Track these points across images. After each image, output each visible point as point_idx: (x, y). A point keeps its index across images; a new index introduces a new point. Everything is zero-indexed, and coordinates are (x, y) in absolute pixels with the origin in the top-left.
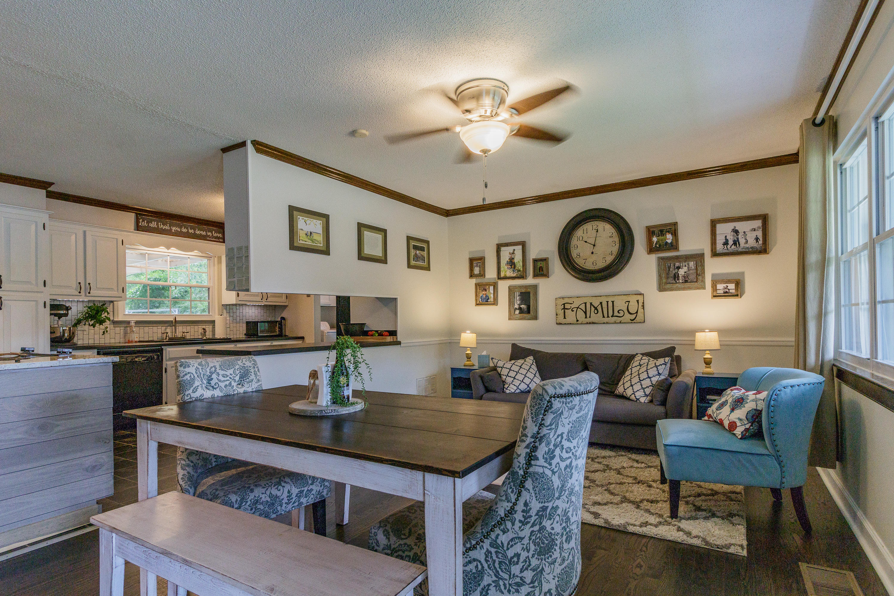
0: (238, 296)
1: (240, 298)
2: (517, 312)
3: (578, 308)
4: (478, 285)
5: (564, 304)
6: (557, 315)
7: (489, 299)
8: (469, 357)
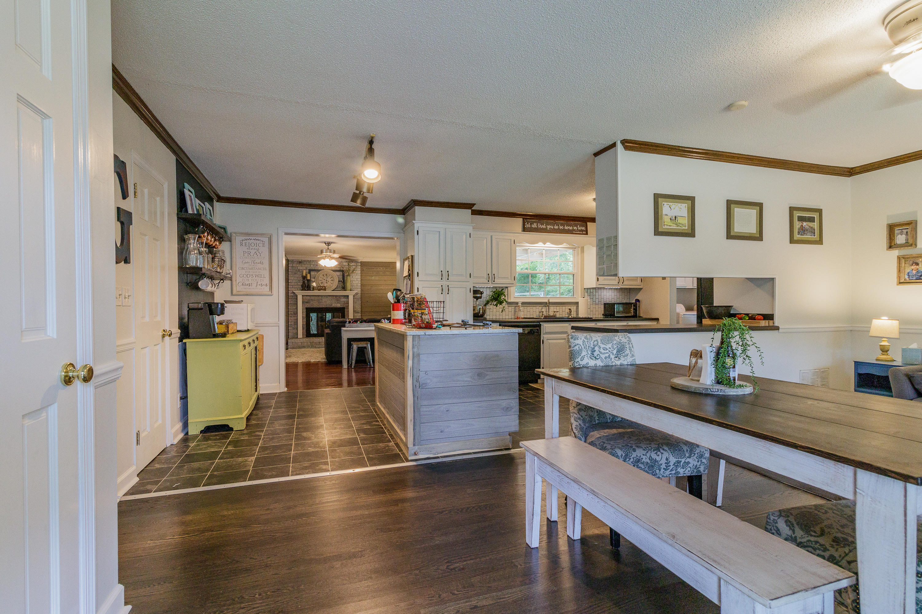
0: (598, 281)
1: (599, 282)
4: (903, 258)
8: (884, 350)
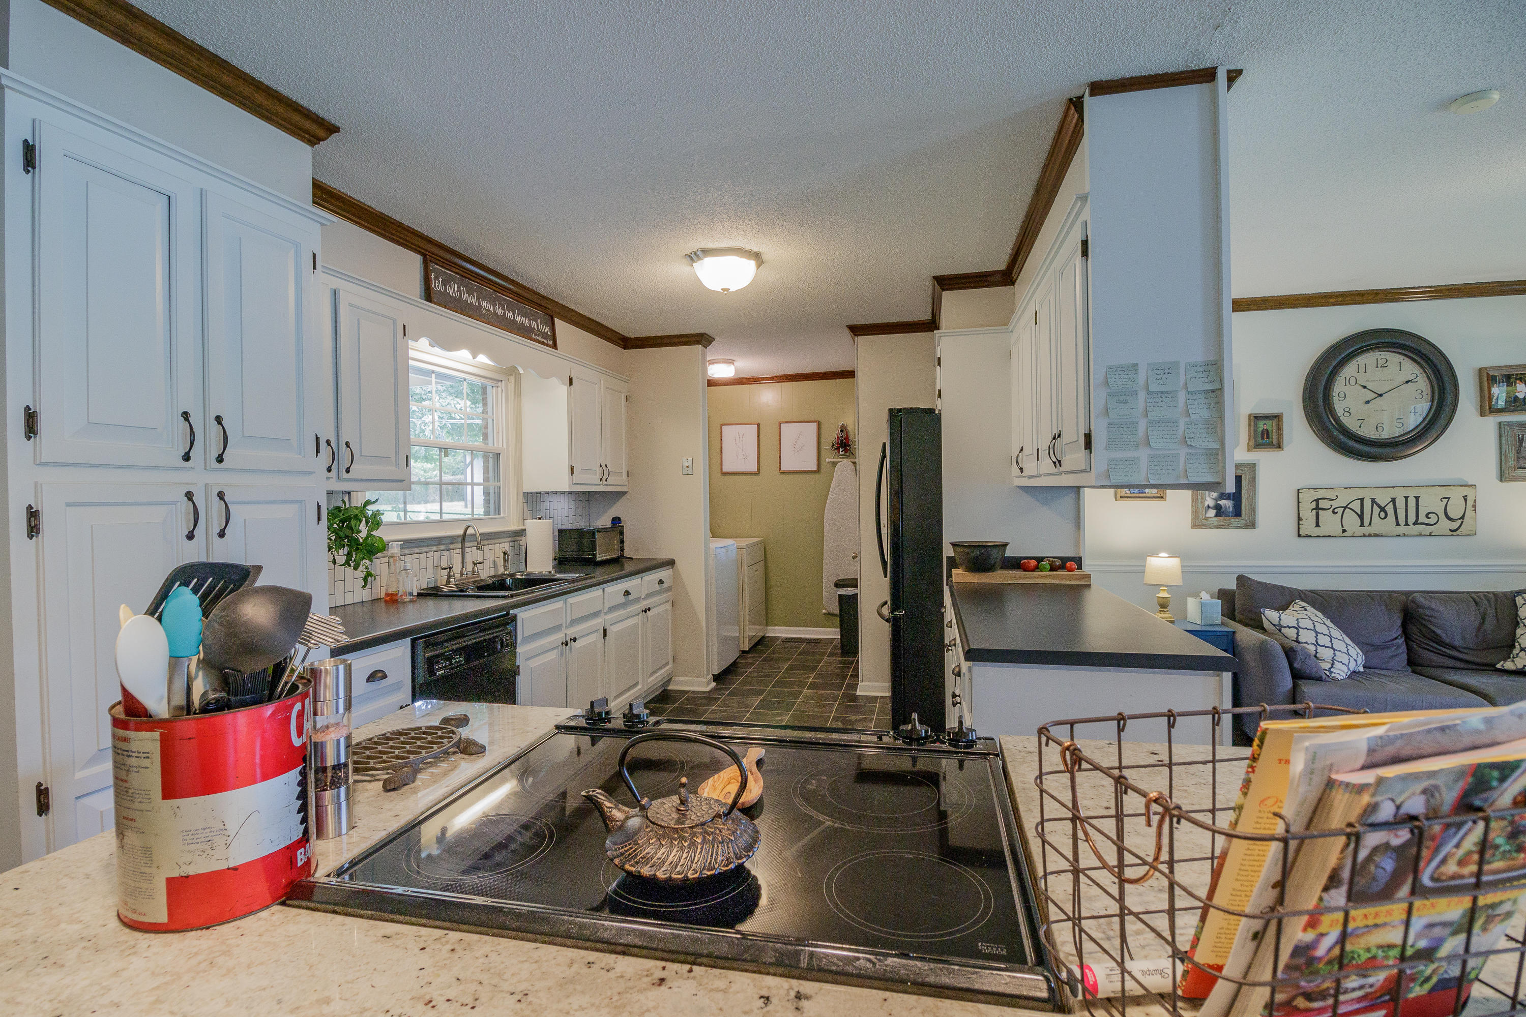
1: (575, 478)
2: (1212, 513)
3: (1345, 508)
5: (1317, 501)
6: (1301, 519)
8: (1163, 604)
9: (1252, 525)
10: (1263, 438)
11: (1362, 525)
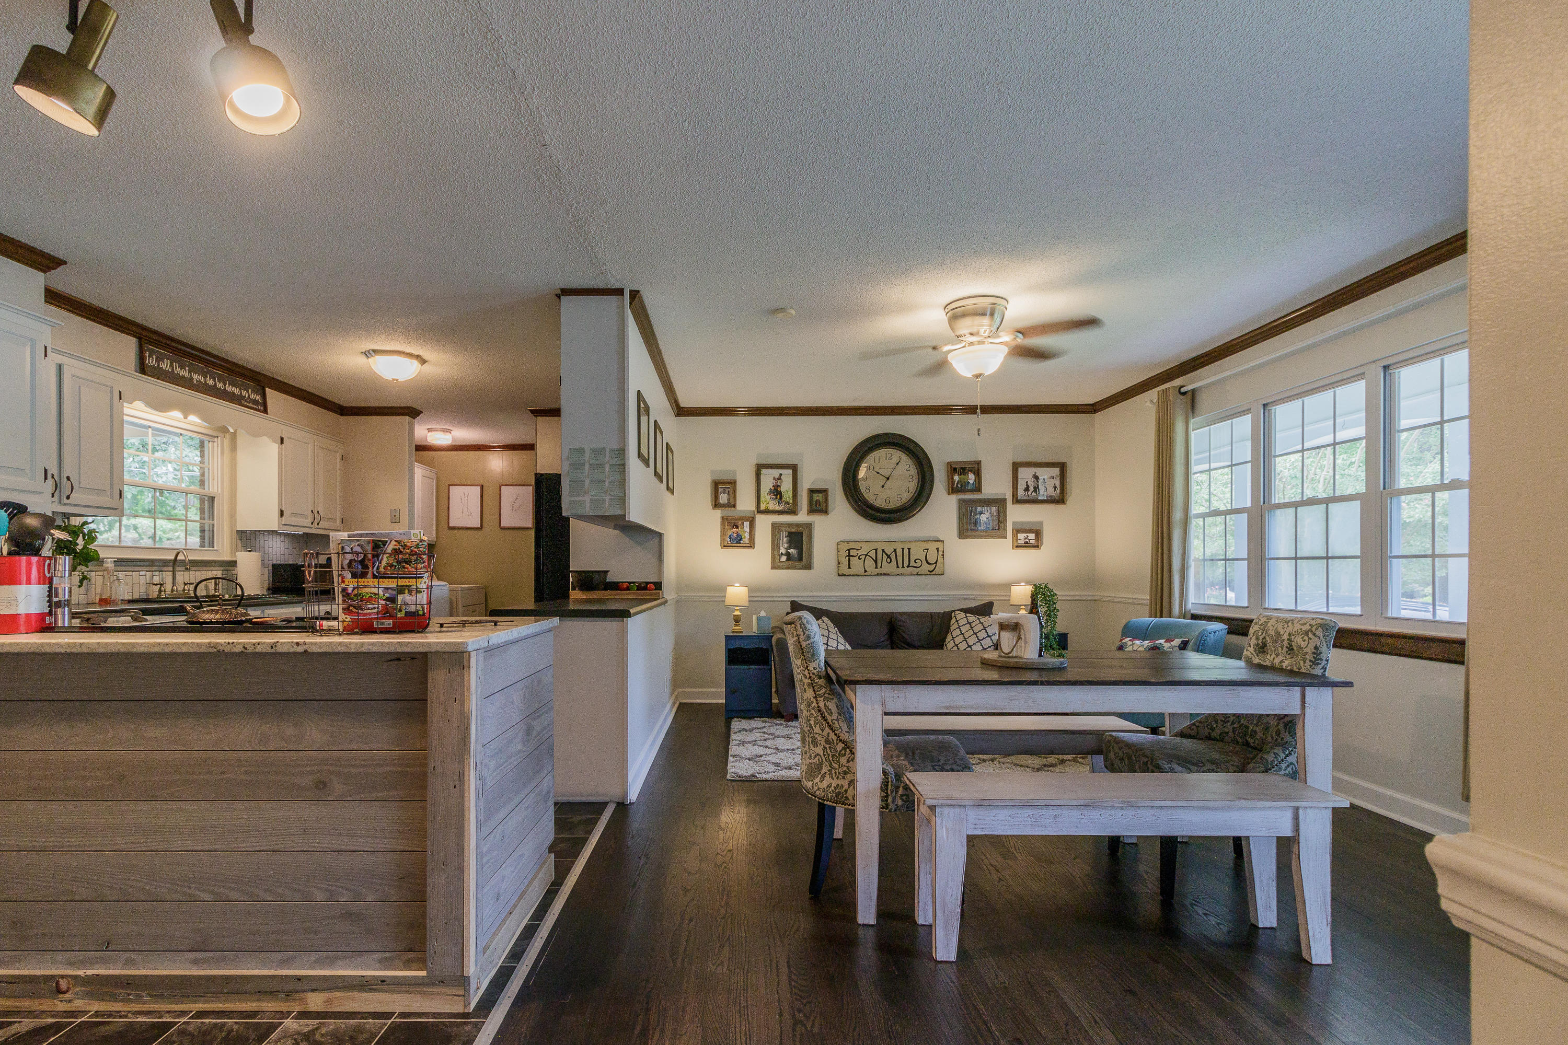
2: (784, 558)
3: (866, 555)
4: (727, 519)
5: (849, 550)
6: (839, 563)
7: (741, 539)
8: (737, 620)
9: (809, 567)
10: (816, 506)
11: (876, 567)
